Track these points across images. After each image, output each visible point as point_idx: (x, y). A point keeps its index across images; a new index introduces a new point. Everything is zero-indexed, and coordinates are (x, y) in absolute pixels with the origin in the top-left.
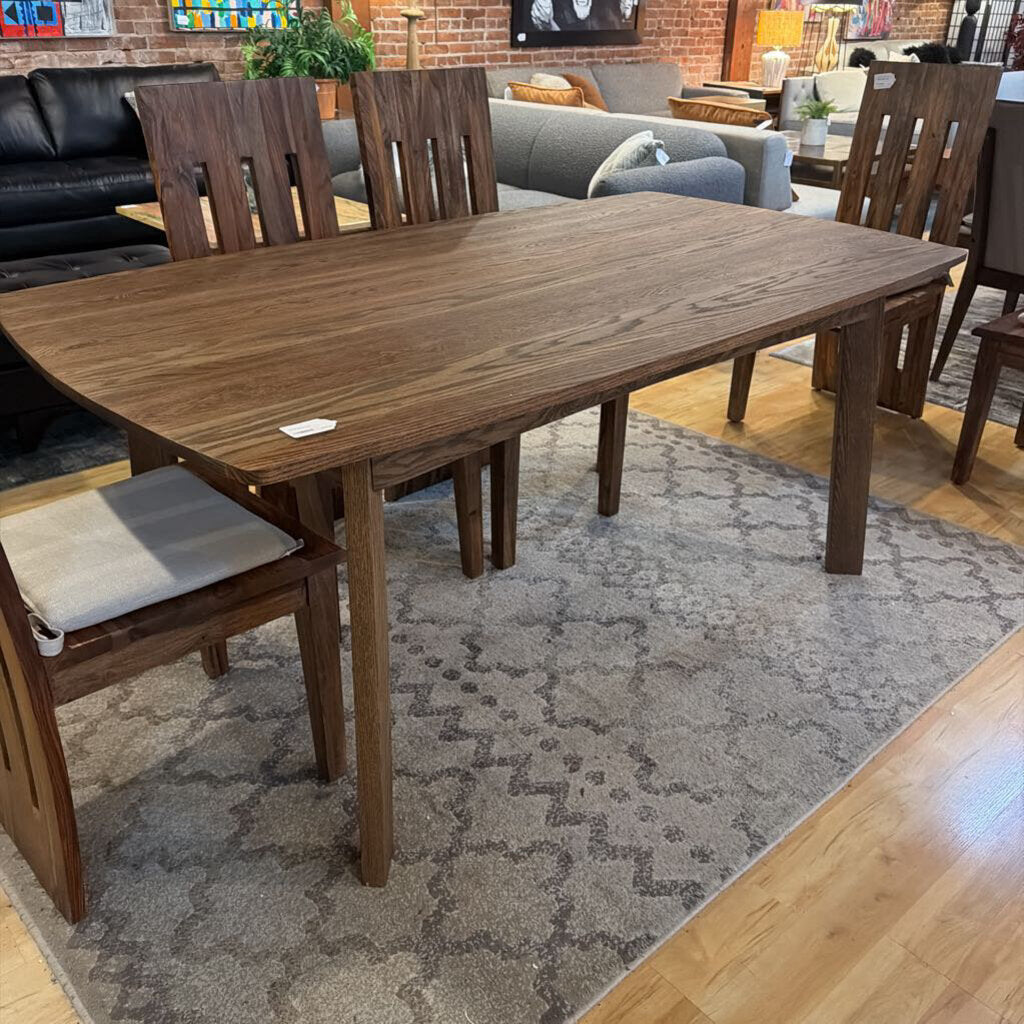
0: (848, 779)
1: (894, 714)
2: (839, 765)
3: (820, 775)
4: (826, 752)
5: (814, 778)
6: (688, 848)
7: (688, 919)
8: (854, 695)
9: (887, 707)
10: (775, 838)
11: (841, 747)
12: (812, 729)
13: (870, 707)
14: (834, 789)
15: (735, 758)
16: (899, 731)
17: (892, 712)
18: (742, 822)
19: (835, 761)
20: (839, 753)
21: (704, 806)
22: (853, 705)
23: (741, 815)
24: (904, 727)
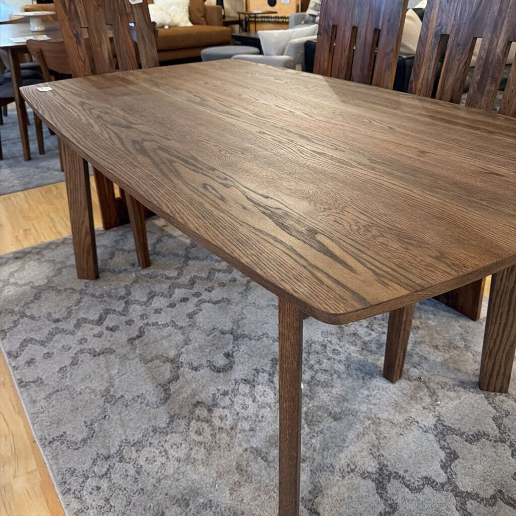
0: (37, 442)
1: (74, 493)
2: (50, 439)
3: (47, 426)
4: (62, 436)
5: (47, 422)
6: (37, 359)
7: (4, 351)
8: (106, 474)
9: (84, 493)
10: (21, 393)
11: (62, 446)
12: (84, 435)
13: (89, 480)
14: (34, 430)
15: (82, 389)
16: (58, 491)
17: (76, 493)
18: (38, 382)
19: (53, 438)
20: (58, 443)
21: (57, 369)
22: (96, 469)
23: (43, 383)
24: (60, 496)
